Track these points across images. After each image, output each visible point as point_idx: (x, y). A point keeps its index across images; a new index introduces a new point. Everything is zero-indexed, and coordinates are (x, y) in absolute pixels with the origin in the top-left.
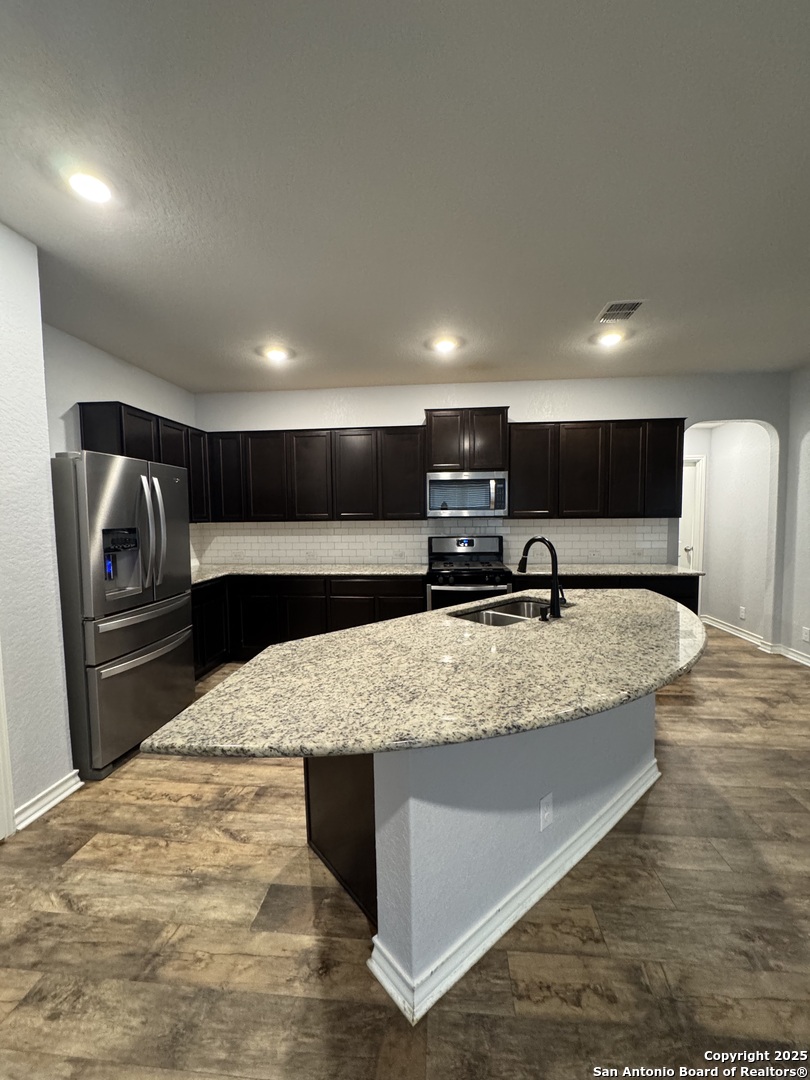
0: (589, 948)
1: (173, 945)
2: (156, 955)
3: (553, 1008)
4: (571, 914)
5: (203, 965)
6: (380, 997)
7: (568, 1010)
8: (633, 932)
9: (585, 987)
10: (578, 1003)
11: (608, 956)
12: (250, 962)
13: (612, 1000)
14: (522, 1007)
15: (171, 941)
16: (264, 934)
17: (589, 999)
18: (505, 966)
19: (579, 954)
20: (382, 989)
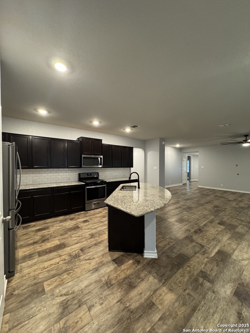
0: (165, 239)
1: (108, 279)
2: (107, 283)
3: (168, 247)
4: (159, 237)
5: (119, 276)
6: (151, 259)
7: (170, 246)
8: (167, 235)
9: (168, 243)
10: (169, 244)
11: (167, 238)
12: (126, 270)
13: (172, 242)
14: (165, 248)
15: (106, 279)
16: (122, 266)
17: (170, 243)
18: (159, 246)
19: (164, 240)
20: (149, 258)
